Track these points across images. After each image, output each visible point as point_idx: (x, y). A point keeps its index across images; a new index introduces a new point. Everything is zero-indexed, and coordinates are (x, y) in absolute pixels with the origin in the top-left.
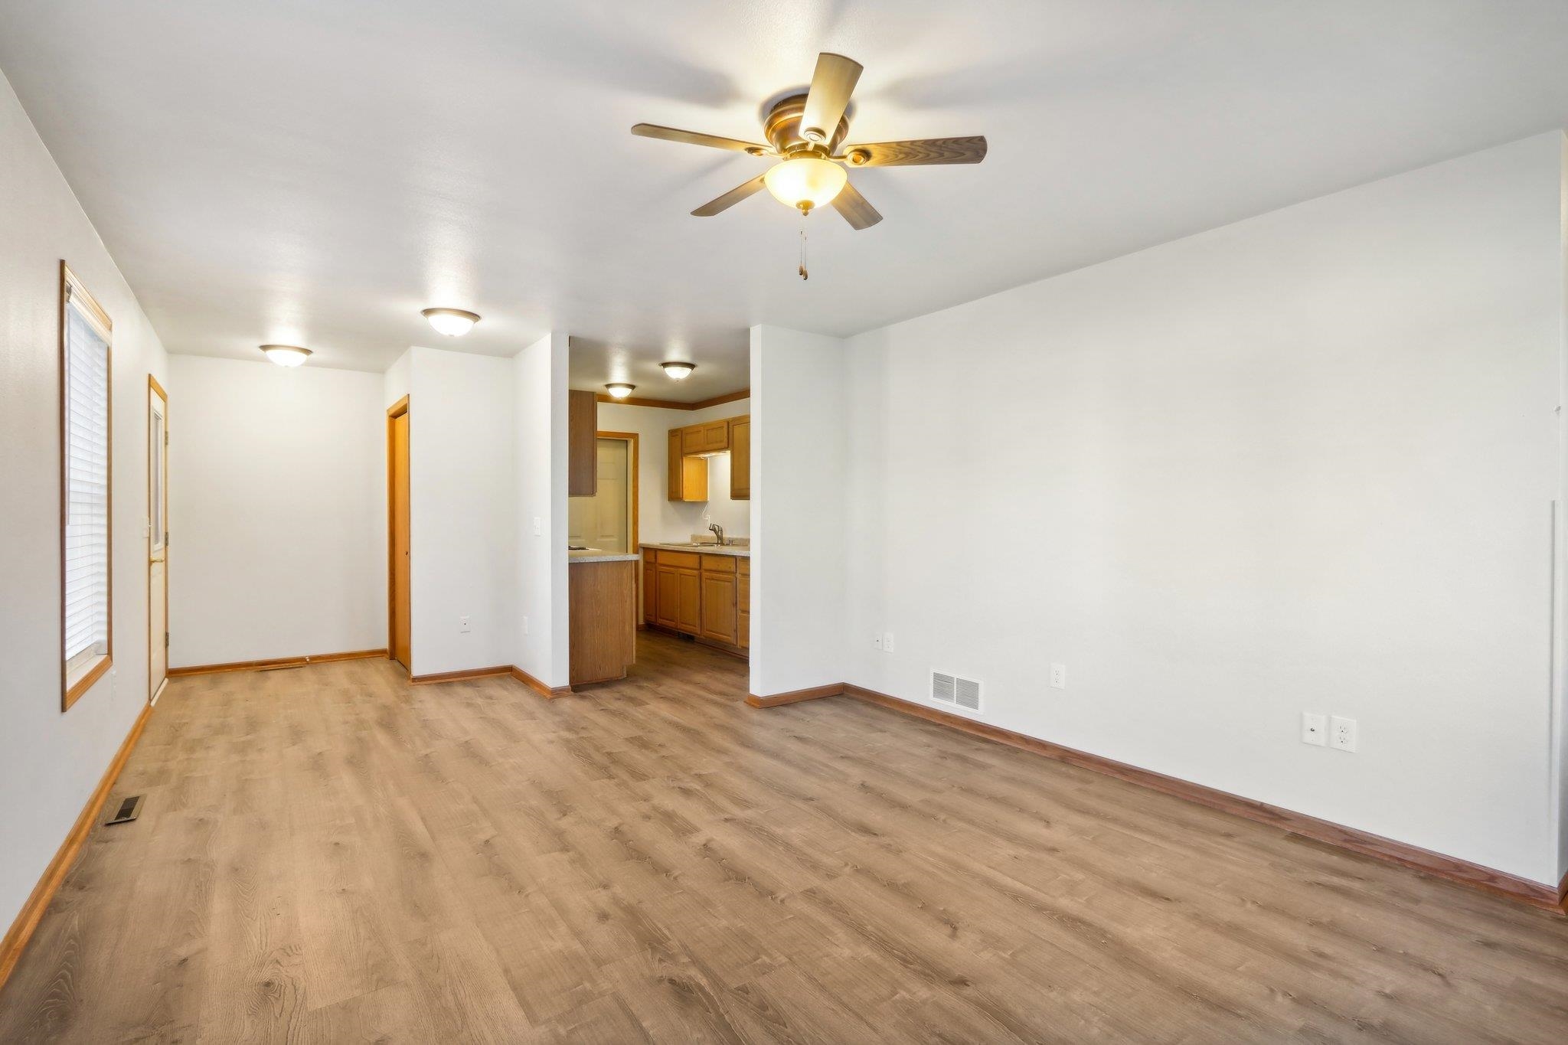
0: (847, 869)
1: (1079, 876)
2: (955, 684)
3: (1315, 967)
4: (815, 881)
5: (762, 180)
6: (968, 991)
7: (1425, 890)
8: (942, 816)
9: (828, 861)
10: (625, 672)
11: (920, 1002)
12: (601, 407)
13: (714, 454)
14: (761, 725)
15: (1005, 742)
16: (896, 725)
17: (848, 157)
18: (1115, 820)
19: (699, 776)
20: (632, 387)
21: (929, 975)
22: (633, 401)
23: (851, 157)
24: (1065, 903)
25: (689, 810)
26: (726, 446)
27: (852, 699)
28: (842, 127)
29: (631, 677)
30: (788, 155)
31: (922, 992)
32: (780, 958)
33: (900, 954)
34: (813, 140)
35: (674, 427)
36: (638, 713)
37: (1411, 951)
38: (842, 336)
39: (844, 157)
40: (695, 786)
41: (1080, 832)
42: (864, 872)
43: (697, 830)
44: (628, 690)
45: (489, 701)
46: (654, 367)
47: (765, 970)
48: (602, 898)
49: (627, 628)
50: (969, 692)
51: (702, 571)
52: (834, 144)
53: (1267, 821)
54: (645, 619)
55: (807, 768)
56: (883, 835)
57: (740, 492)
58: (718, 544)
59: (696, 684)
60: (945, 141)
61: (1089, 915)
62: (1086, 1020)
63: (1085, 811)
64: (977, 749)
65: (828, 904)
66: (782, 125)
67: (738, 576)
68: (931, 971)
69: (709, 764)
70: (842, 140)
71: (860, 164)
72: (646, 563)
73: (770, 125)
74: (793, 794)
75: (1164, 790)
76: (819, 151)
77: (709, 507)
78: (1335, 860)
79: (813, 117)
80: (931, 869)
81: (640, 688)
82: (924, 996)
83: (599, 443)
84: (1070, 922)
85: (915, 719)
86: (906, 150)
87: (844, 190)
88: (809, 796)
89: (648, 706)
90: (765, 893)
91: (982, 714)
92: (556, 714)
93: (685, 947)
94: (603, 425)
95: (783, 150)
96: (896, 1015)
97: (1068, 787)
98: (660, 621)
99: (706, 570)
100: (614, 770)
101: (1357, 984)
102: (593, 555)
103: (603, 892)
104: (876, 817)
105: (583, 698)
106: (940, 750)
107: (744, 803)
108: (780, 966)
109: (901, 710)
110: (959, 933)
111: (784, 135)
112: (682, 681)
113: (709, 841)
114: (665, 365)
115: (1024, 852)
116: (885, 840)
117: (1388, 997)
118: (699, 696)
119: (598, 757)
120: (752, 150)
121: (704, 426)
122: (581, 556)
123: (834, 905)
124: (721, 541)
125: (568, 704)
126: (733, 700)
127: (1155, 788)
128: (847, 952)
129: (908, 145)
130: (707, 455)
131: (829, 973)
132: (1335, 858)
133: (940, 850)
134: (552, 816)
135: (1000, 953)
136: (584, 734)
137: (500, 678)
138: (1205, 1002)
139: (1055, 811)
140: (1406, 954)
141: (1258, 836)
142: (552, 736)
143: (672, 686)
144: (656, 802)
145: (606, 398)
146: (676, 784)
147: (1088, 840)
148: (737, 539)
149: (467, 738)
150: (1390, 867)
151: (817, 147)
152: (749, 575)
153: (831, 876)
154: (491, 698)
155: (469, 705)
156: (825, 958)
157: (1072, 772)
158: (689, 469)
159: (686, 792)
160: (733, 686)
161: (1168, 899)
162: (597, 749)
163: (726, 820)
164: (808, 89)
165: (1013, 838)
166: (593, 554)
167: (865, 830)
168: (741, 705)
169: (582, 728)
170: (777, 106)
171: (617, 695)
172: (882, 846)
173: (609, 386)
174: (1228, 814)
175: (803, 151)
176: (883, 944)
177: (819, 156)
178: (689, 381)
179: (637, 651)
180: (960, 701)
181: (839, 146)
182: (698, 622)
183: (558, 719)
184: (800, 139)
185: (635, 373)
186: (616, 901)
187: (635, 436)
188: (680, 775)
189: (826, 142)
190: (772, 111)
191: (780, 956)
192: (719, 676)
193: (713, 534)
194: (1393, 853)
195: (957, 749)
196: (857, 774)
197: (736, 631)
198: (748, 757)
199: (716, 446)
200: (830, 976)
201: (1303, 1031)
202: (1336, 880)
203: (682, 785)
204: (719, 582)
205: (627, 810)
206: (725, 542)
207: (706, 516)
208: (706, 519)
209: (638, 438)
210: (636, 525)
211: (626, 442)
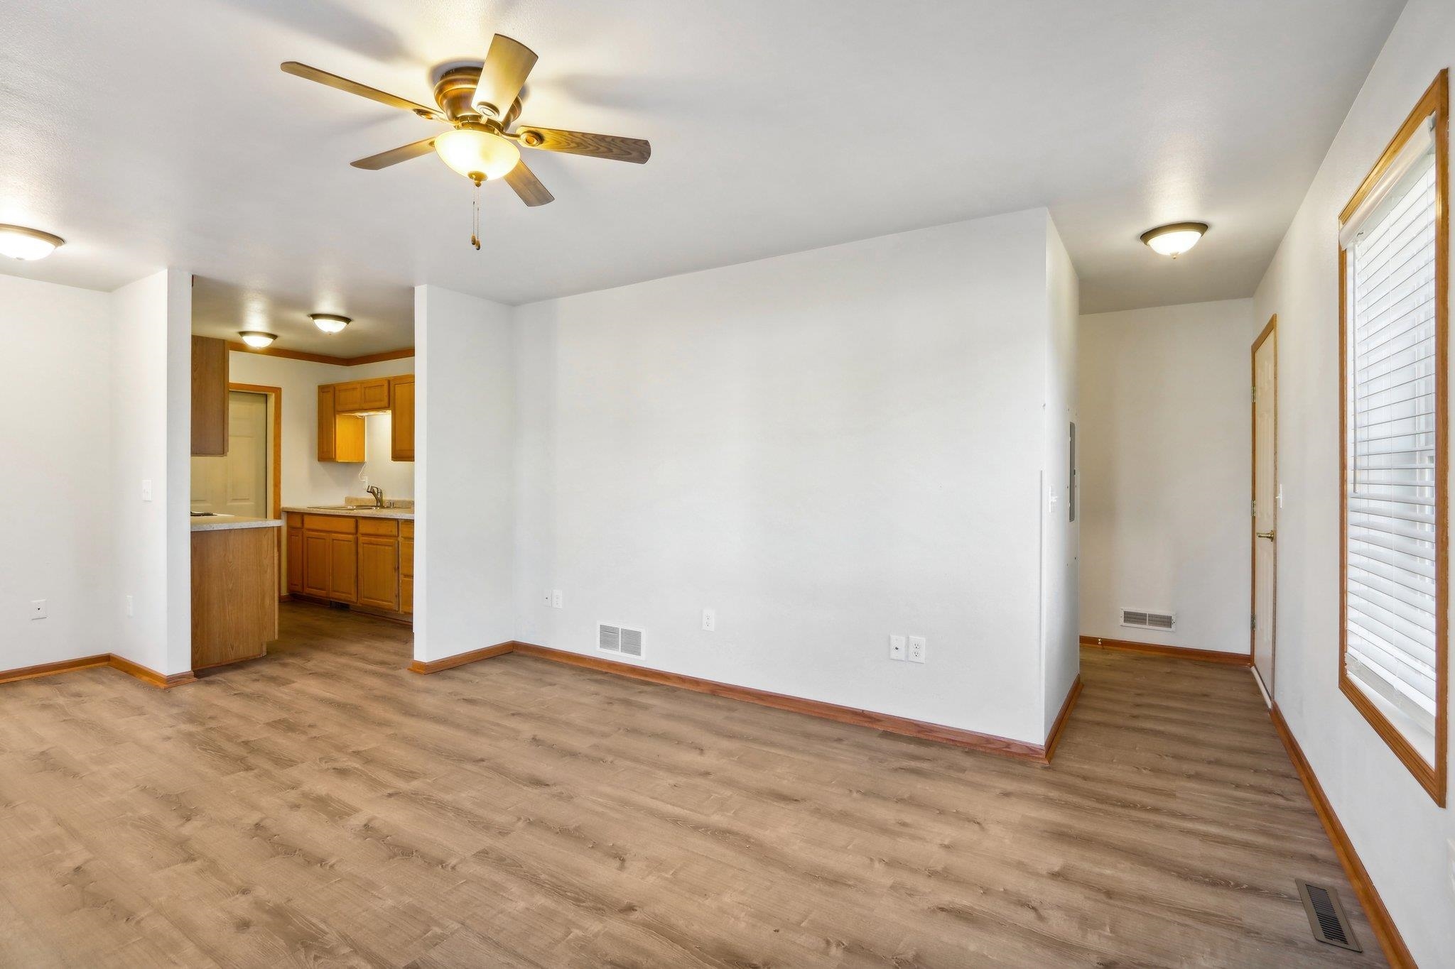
0: (520, 824)
1: (728, 793)
2: (620, 633)
3: (900, 834)
4: (486, 841)
5: (432, 144)
6: (634, 916)
7: (968, 762)
8: (610, 758)
9: (500, 819)
10: (264, 649)
11: (593, 936)
12: (234, 357)
13: (372, 413)
14: (427, 691)
15: (667, 683)
16: (566, 678)
17: (522, 137)
18: (755, 740)
19: (357, 753)
20: (274, 337)
21: (600, 909)
22: (273, 352)
23: (524, 137)
24: (717, 819)
25: (348, 792)
26: (387, 405)
27: (523, 656)
28: (516, 107)
29: (273, 653)
30: (460, 124)
31: (594, 926)
32: (453, 926)
33: (573, 895)
34: (487, 114)
35: (324, 383)
36: (282, 693)
37: (961, 810)
38: (512, 304)
39: (518, 136)
40: (355, 764)
41: (729, 754)
42: (537, 823)
43: (356, 811)
44: (267, 669)
45: (77, 699)
46: (302, 317)
47: (436, 942)
48: (241, 906)
49: (267, 601)
50: (632, 641)
51: (359, 535)
52: (507, 122)
53: (866, 725)
54: (289, 589)
55: (476, 730)
56: (555, 784)
57: (403, 451)
58: (377, 506)
59: (352, 655)
60: (614, 139)
61: (738, 826)
62: (735, 918)
63: (732, 736)
64: (640, 692)
65: (501, 862)
66: (454, 93)
67: (400, 539)
68: (600, 904)
69: (368, 740)
70: (515, 119)
71: (534, 146)
72: (291, 528)
73: (441, 90)
74: (462, 758)
75: (792, 709)
76: (491, 126)
77: (366, 468)
78: (912, 748)
79: (485, 92)
80: (600, 809)
81: (285, 665)
82: (596, 930)
83: (231, 396)
84: (721, 834)
85: (583, 670)
86: (578, 140)
87: (517, 167)
88: (480, 757)
89: (293, 685)
90: (435, 863)
91: (645, 659)
92: (173, 705)
93: (344, 937)
94: (234, 377)
95: (454, 117)
96: (571, 954)
97: (718, 717)
98: (308, 590)
99: (364, 535)
100: (252, 760)
101: (927, 842)
102: (223, 521)
103: (242, 898)
104: (547, 768)
105: (209, 683)
106: (606, 697)
107: (410, 775)
108: (452, 934)
109: (570, 663)
110: (627, 864)
111: (456, 104)
112: (334, 653)
113: (370, 820)
114: (315, 316)
115: (682, 780)
116: (555, 790)
117: (947, 847)
118: (356, 669)
119: (230, 748)
120: (421, 112)
121: (362, 383)
122: (207, 523)
123: (508, 861)
124: (380, 503)
125: (189, 693)
126: (395, 668)
127: (787, 708)
128: (521, 905)
129: (579, 136)
130: (365, 414)
131: (504, 929)
132: (912, 746)
133: (608, 790)
134: (171, 824)
135: (663, 874)
136: (213, 724)
137: (92, 670)
138: (825, 880)
139: (706, 739)
140: (957, 812)
141: (862, 738)
142: (168, 732)
143: (323, 660)
144: (306, 788)
145: (240, 347)
146: (330, 765)
147: (734, 761)
148: (398, 501)
149: (44, 748)
150: (947, 748)
151: (489, 121)
152: (413, 539)
153: (503, 832)
154: (78, 695)
155: (45, 707)
156: (500, 915)
157: (720, 702)
158: (343, 428)
159: (342, 772)
160: (396, 654)
161: (796, 800)
162: (229, 739)
163: (390, 795)
164: (483, 63)
165: (673, 769)
166: (221, 521)
167: (538, 782)
168: (404, 673)
169: (210, 718)
170: (448, 73)
171: (255, 676)
172: (554, 796)
173: (243, 333)
174: (839, 722)
175: (474, 122)
176: (558, 890)
177: (492, 132)
178: (342, 335)
179: (280, 624)
180: (625, 650)
181: (513, 124)
182: (353, 590)
183: (175, 711)
184: (472, 110)
185: (276, 321)
186: (259, 905)
187: (277, 391)
188: (335, 754)
189: (500, 118)
190: (443, 77)
191: (452, 924)
192: (378, 644)
193: (371, 496)
194: (949, 737)
195: (620, 693)
196: (527, 729)
197: (398, 596)
198: (412, 726)
199: (377, 404)
200: (504, 932)
201: (892, 887)
202: (913, 764)
203: (337, 765)
204: (378, 547)
205: (271, 804)
206: (385, 505)
207: (363, 477)
208: (363, 480)
209: (281, 392)
210: (277, 487)
211: (265, 396)
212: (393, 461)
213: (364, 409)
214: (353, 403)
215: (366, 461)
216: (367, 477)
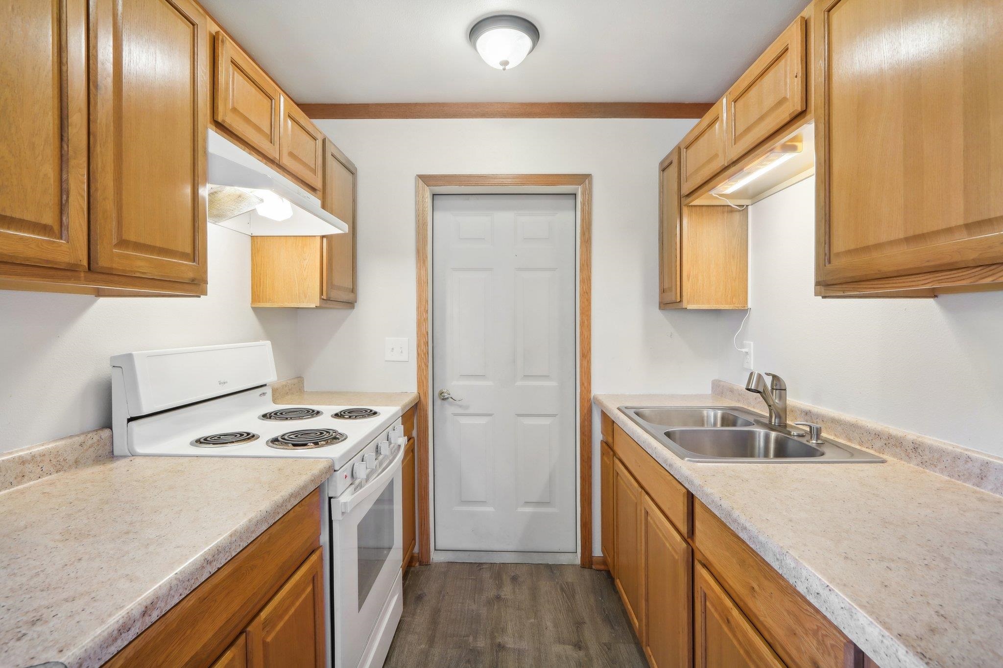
124: (778, 421)
207: (744, 342)
208: (744, 350)
209: (590, 183)
210: (586, 358)
211: (574, 195)
212: (824, 297)
213: (735, 163)
214: (710, 161)
215: (749, 306)
216: (752, 343)
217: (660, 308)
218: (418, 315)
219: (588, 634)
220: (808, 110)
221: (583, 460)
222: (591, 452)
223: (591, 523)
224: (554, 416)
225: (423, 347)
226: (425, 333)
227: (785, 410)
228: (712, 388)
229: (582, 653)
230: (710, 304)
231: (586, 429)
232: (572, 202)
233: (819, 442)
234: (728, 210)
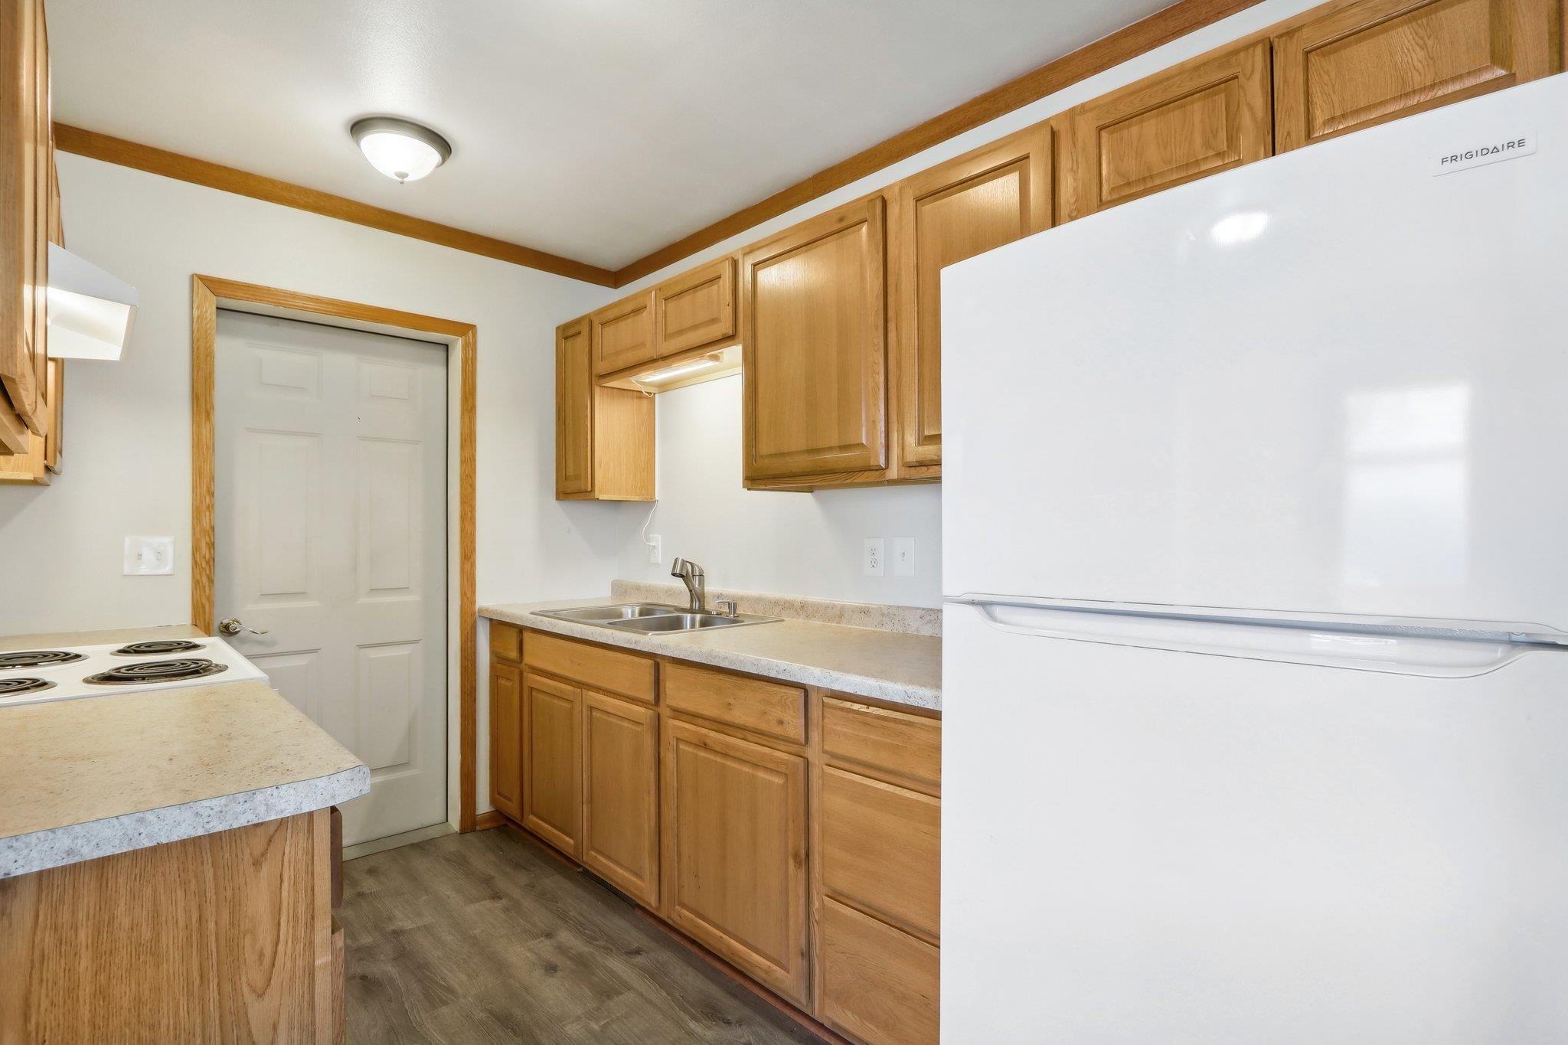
26: (728, 332)
51: (665, 710)
54: (492, 804)
98: (532, 821)
99: (679, 713)
121: (659, 287)
124: (698, 602)
187: (465, 329)
193: (680, 583)
204: (732, 764)
207: (651, 536)
208: (651, 544)
209: (474, 335)
210: (468, 560)
211: (444, 348)
212: (749, 489)
213: (664, 358)
214: (634, 347)
215: (657, 498)
216: (659, 536)
217: (558, 498)
218: (194, 500)
219: (501, 883)
220: (737, 334)
221: (465, 693)
222: (475, 680)
223: (475, 772)
224: (416, 642)
225: (204, 550)
226: (208, 527)
227: (703, 595)
228: (612, 590)
229: (504, 901)
230: (620, 495)
231: (469, 651)
232: (441, 354)
233: (736, 615)
234: (639, 395)
